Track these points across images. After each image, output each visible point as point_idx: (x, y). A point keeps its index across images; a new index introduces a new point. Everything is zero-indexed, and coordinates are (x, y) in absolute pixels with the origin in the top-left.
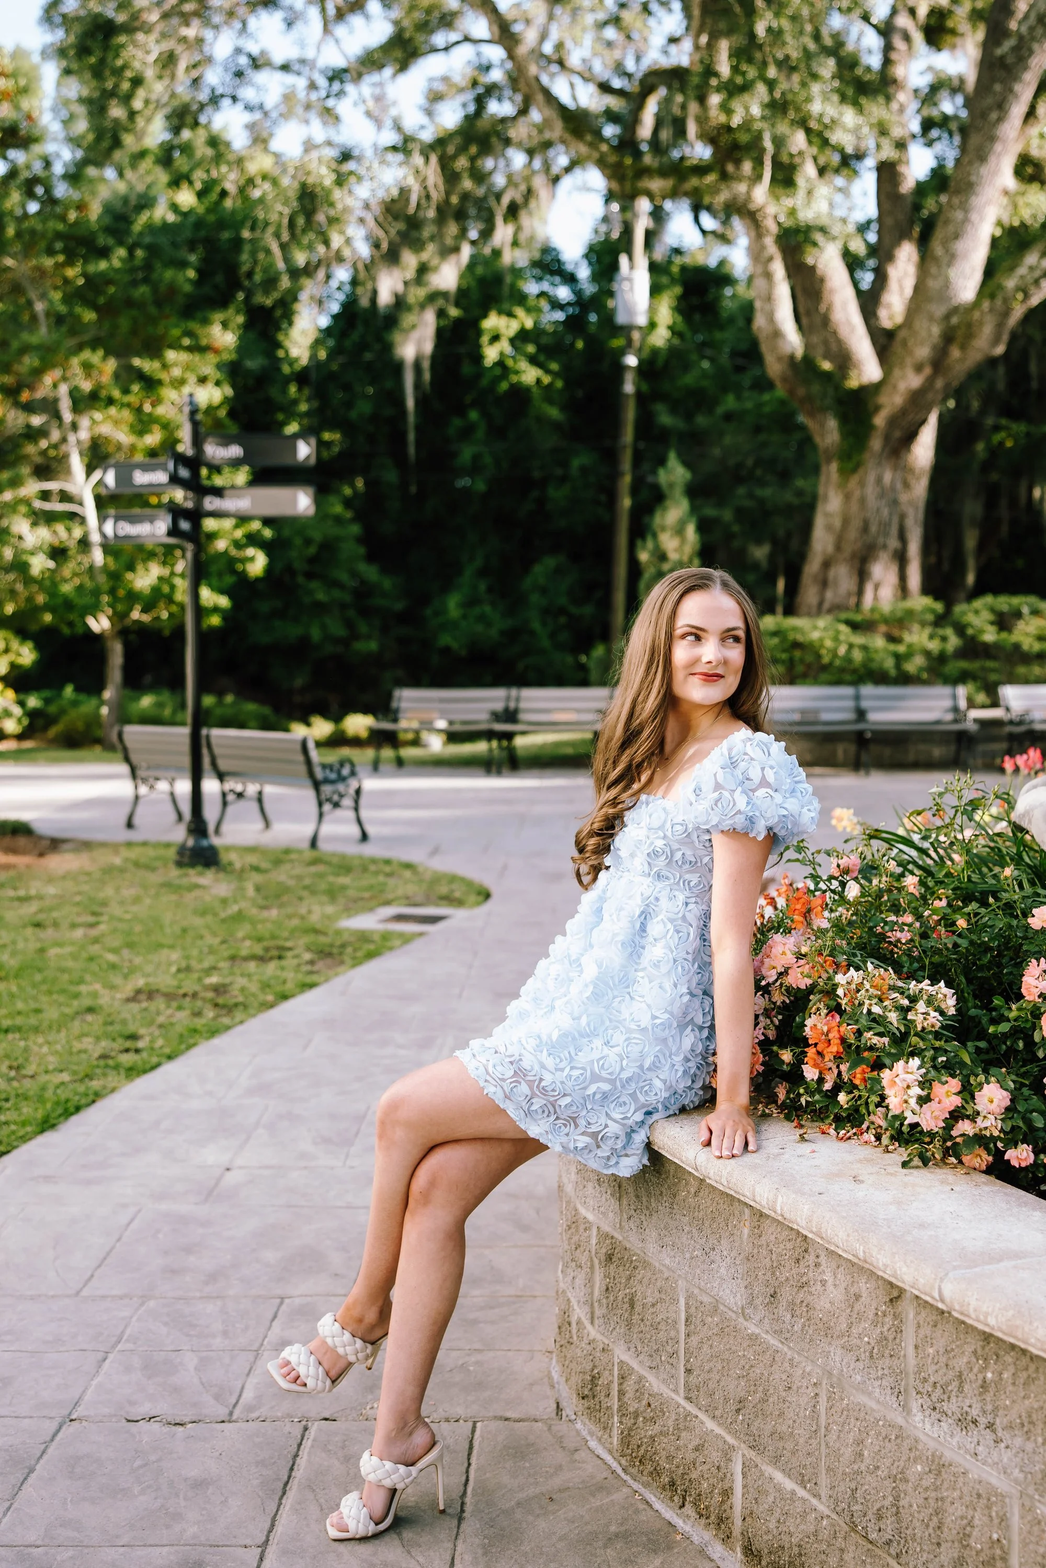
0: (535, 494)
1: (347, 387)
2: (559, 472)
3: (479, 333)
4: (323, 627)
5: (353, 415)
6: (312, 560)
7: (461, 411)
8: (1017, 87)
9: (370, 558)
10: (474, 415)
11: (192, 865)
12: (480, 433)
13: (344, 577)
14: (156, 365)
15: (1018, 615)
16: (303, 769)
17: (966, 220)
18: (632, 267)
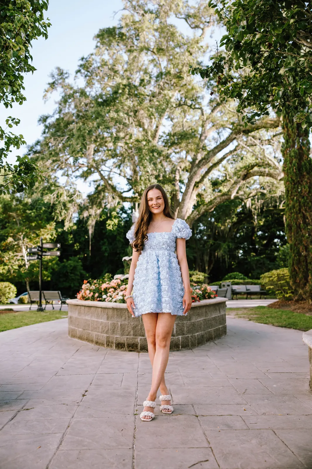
0: (118, 256)
1: (79, 235)
2: (123, 251)
3: (106, 224)
4: (74, 284)
5: (81, 240)
6: (72, 270)
7: (103, 240)
8: (191, 183)
9: (84, 269)
10: (105, 240)
11: (39, 311)
12: (106, 244)
13: (78, 273)
14: (39, 231)
15: (193, 274)
16: (59, 297)
17: (184, 205)
18: (135, 211)
